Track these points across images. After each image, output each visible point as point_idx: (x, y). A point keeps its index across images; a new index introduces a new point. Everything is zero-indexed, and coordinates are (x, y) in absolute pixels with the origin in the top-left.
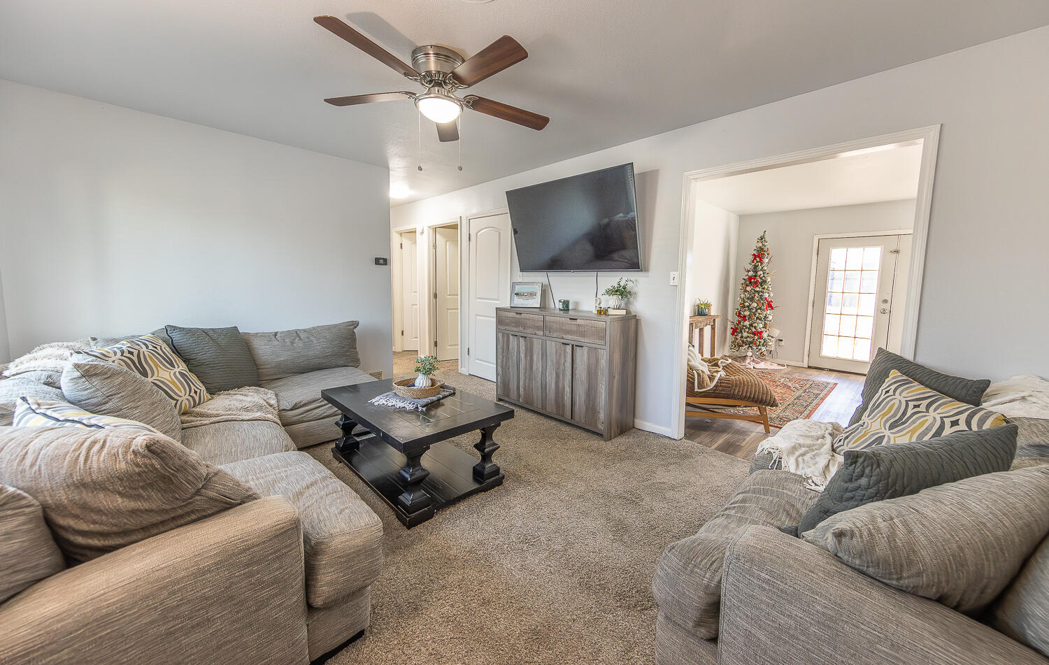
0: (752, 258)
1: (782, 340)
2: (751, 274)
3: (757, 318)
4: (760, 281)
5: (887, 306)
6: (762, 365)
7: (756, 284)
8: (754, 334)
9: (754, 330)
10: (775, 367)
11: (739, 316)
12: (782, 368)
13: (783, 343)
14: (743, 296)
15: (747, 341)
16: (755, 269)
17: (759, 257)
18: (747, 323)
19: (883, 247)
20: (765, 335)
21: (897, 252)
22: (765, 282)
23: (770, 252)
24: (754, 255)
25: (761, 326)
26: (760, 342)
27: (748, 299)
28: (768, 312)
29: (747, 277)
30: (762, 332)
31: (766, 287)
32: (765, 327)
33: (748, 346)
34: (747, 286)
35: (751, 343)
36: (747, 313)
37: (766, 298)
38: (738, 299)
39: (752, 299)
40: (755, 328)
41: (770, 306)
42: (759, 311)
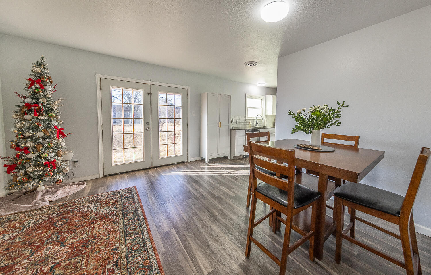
0: (28, 83)
1: (77, 162)
2: (29, 100)
3: (47, 148)
4: (44, 108)
5: (149, 126)
6: (61, 193)
7: (38, 112)
8: (45, 165)
9: (44, 161)
10: (75, 189)
11: (17, 147)
12: (82, 187)
13: (78, 164)
14: (19, 125)
15: (36, 176)
16: (35, 94)
17: (38, 82)
18: (32, 156)
19: (143, 90)
20: (59, 163)
21: (151, 94)
22: (52, 110)
23: (52, 79)
24: (30, 79)
25: (53, 155)
26: (54, 172)
27: (29, 128)
28: (61, 140)
29: (23, 104)
30: (55, 161)
31: (54, 115)
32: (58, 154)
33: (37, 180)
34: (25, 113)
35: (42, 176)
36: (30, 144)
37: (55, 127)
38: (12, 129)
39: (36, 129)
40: (45, 158)
41: (61, 133)
42: (48, 140)
